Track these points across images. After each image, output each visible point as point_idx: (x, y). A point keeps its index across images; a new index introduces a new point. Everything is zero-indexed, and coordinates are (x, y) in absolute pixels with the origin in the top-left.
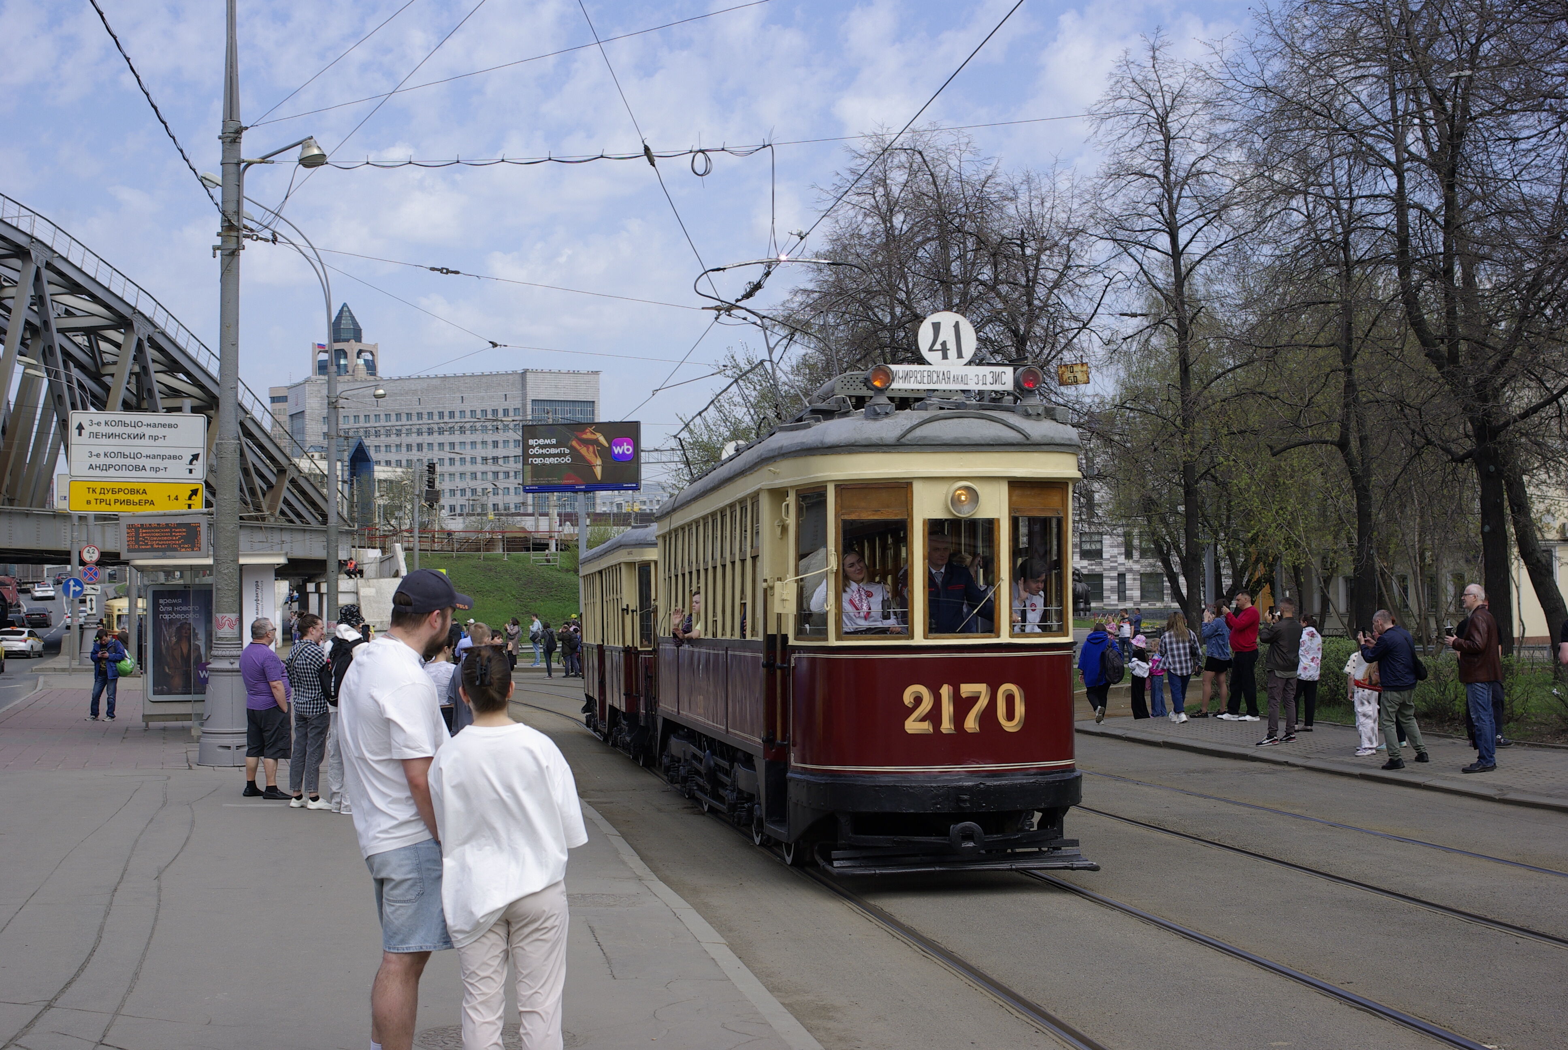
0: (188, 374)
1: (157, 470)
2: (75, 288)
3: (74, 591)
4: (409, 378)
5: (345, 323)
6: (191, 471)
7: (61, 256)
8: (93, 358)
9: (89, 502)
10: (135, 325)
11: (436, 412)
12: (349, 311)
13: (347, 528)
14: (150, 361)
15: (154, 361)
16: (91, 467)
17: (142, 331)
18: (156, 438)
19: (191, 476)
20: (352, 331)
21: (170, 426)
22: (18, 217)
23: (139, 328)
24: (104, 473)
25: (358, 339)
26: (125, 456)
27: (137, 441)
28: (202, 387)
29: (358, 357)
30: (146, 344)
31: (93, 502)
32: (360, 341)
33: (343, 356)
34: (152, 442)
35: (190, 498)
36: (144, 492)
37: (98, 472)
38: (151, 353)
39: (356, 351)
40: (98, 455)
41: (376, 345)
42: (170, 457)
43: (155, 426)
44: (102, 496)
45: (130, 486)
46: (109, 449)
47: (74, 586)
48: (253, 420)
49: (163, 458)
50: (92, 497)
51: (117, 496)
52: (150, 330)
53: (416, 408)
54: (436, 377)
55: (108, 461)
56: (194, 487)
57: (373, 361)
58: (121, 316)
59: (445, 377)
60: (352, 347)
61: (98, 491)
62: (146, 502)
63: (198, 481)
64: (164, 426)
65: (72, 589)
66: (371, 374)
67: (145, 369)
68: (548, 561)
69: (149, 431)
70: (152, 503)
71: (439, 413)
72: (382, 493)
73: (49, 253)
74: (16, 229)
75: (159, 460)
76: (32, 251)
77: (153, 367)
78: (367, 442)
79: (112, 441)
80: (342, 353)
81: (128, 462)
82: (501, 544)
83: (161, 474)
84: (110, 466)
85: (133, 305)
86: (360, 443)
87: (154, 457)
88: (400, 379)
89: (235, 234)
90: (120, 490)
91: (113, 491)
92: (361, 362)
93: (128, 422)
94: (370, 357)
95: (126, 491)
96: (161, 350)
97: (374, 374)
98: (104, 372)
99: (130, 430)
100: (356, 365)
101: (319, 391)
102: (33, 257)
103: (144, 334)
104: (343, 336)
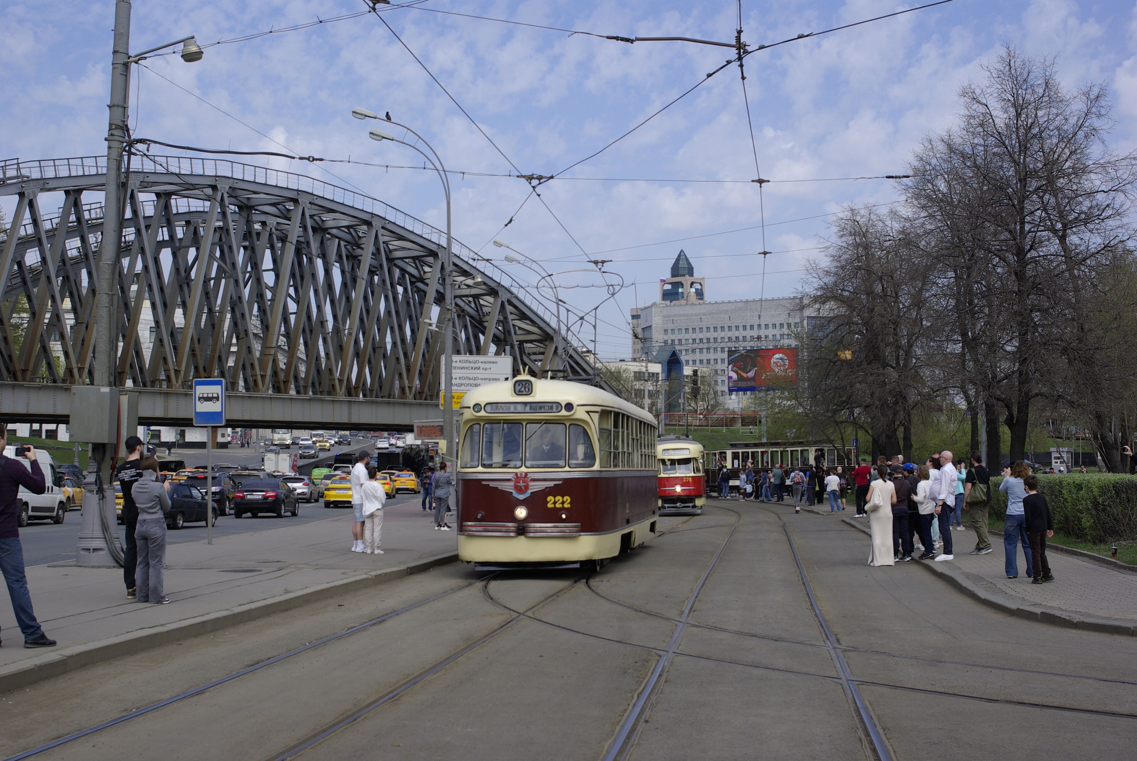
0: (532, 321)
2: (463, 273)
4: (723, 302)
5: (682, 264)
7: (455, 255)
8: (477, 311)
10: (500, 293)
11: (741, 325)
12: (685, 255)
14: (508, 313)
15: (511, 313)
17: (504, 296)
18: (486, 369)
20: (687, 269)
21: (493, 363)
22: (431, 233)
23: (502, 295)
24: (459, 388)
25: (691, 274)
26: (469, 379)
27: (476, 371)
28: (540, 328)
29: (691, 287)
30: (506, 303)
32: (692, 276)
34: (484, 371)
37: (456, 388)
38: (509, 308)
39: (689, 283)
40: (456, 378)
41: (703, 279)
42: (492, 379)
43: (485, 362)
44: (458, 400)
46: (461, 375)
49: (489, 379)
50: (453, 401)
52: (509, 296)
53: (727, 323)
54: (741, 301)
55: (461, 382)
57: (701, 290)
58: (492, 289)
59: (747, 301)
60: (686, 280)
61: (456, 397)
64: (490, 362)
66: (700, 299)
67: (506, 318)
69: (482, 366)
71: (743, 326)
74: (430, 241)
75: (487, 381)
76: (439, 253)
77: (510, 317)
78: (679, 349)
79: (463, 371)
80: (681, 284)
81: (471, 382)
84: (462, 384)
85: (499, 282)
87: (485, 379)
88: (716, 303)
92: (693, 290)
93: (471, 361)
94: (699, 287)
96: (515, 307)
97: (702, 299)
98: (484, 320)
99: (472, 365)
100: (689, 293)
101: (661, 312)
102: (440, 256)
103: (505, 298)
104: (681, 272)
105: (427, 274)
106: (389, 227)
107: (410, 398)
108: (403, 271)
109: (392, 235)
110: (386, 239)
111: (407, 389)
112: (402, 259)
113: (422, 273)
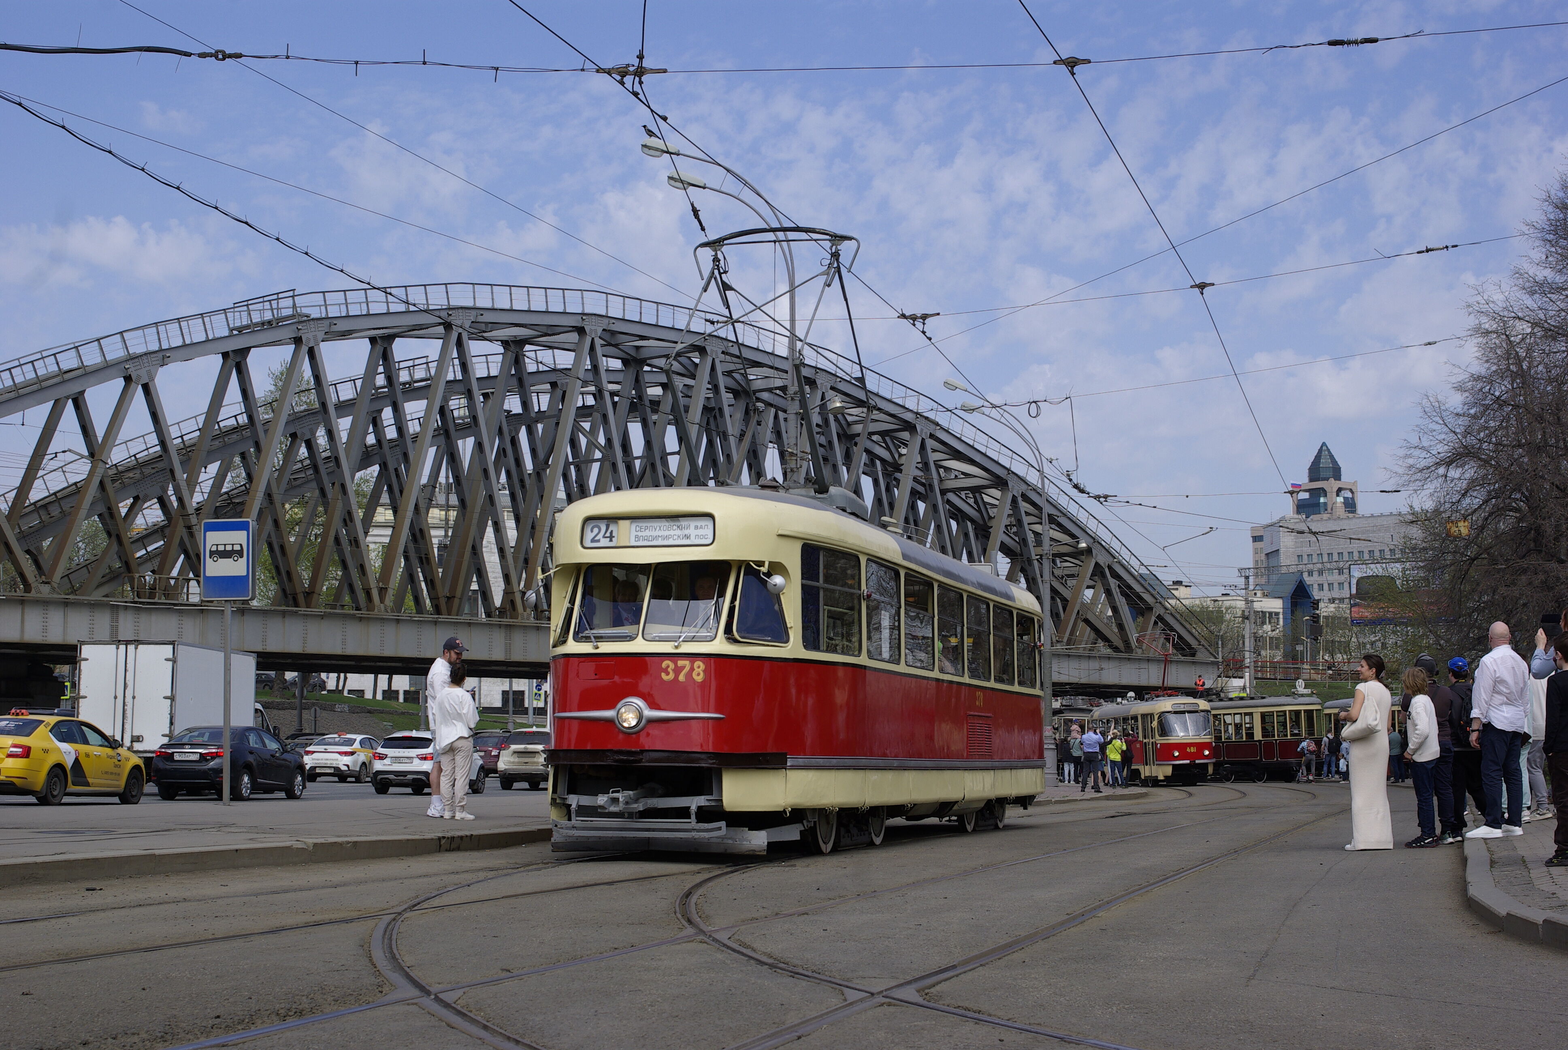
2: (958, 455)
4: (1382, 515)
5: (1325, 462)
10: (1010, 484)
11: (1408, 549)
12: (1328, 450)
13: (1213, 659)
14: (1024, 515)
20: (1331, 470)
22: (905, 397)
23: (1013, 487)
25: (1337, 477)
29: (1338, 495)
32: (1340, 480)
33: (1322, 495)
39: (1335, 489)
41: (1356, 483)
53: (1388, 545)
57: (1353, 499)
60: (1331, 485)
67: (1020, 522)
71: (1412, 549)
73: (933, 426)
74: (906, 408)
76: (917, 425)
80: (1323, 492)
85: (1008, 466)
86: (1301, 582)
88: (1372, 516)
92: (1340, 500)
94: (1349, 495)
96: (1033, 504)
97: (1352, 511)
98: (989, 524)
100: (1335, 503)
102: (918, 430)
103: (1018, 492)
104: (1323, 475)
105: (903, 458)
106: (839, 385)
109: (848, 399)
112: (866, 435)
113: (896, 456)
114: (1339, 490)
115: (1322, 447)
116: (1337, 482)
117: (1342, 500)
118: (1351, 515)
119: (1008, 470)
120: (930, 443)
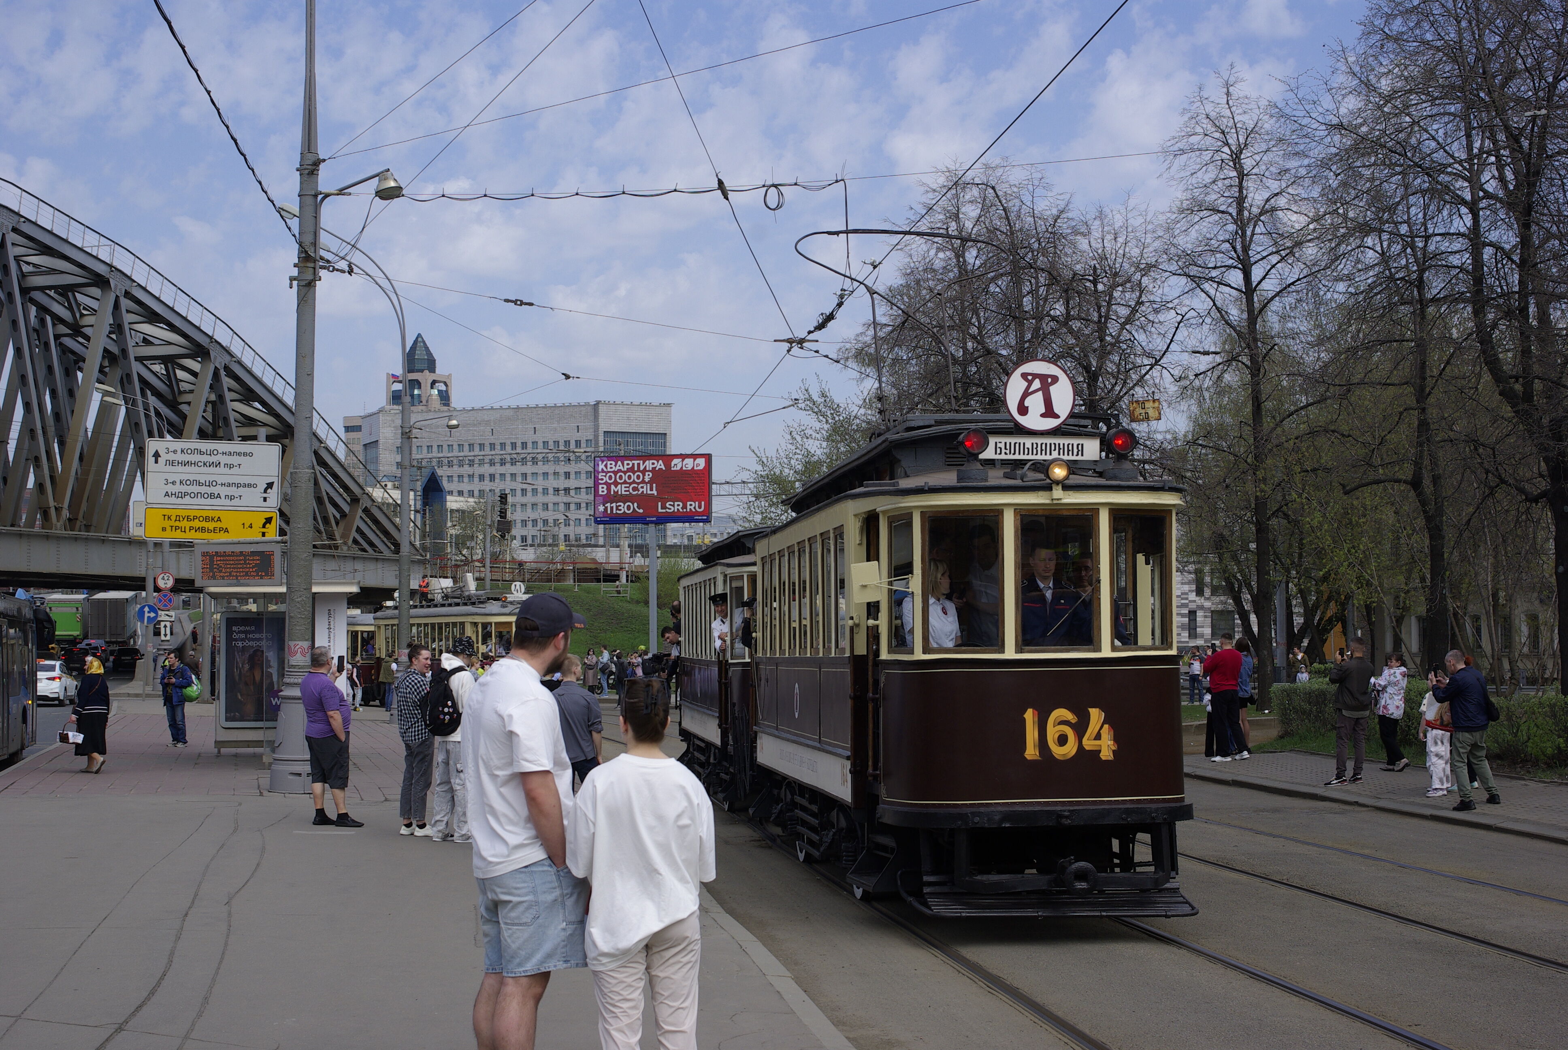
0: (263, 403)
1: (232, 498)
2: (153, 317)
3: (149, 617)
4: (482, 409)
5: (420, 354)
6: (265, 499)
7: (139, 285)
8: (170, 386)
9: (164, 529)
10: (212, 354)
11: (508, 443)
12: (424, 342)
13: (419, 557)
14: (226, 390)
15: (230, 390)
16: (167, 494)
17: (218, 360)
18: (231, 466)
19: (265, 504)
20: (426, 362)
21: (245, 454)
22: (98, 246)
23: (215, 358)
24: (179, 501)
25: (432, 369)
26: (200, 484)
27: (212, 470)
28: (277, 416)
29: (432, 388)
30: (223, 373)
31: (169, 529)
32: (434, 372)
33: (416, 386)
34: (227, 470)
35: (264, 526)
36: (219, 519)
37: (173, 500)
38: (227, 382)
39: (430, 382)
40: (174, 483)
41: (450, 375)
42: (245, 486)
43: (230, 454)
45: (205, 514)
46: (185, 477)
47: (149, 612)
48: (327, 449)
49: (238, 486)
50: (167, 524)
51: (192, 524)
52: (227, 358)
53: (489, 439)
54: (509, 408)
55: (184, 488)
56: (268, 515)
57: (447, 391)
58: (199, 346)
59: (518, 408)
60: (425, 377)
61: (173, 518)
62: (221, 529)
63: (273, 510)
64: (239, 454)
65: (147, 615)
66: (445, 405)
67: (221, 397)
68: (619, 592)
69: (224, 460)
70: (226, 531)
71: (512, 443)
72: (455, 523)
73: (128, 282)
74: (96, 258)
75: (234, 489)
76: (111, 280)
77: (229, 396)
78: (440, 472)
79: (188, 469)
80: (416, 383)
81: (203, 489)
82: (572, 575)
83: (236, 502)
84: (186, 494)
85: (211, 334)
86: (433, 473)
87: (229, 485)
88: (473, 409)
89: (312, 265)
90: (195, 517)
91: (188, 518)
93: (203, 450)
94: (443, 388)
95: (201, 519)
96: (237, 378)
97: (448, 405)
98: (181, 400)
99: (205, 458)
100: (430, 395)
101: (393, 421)
102: (112, 285)
103: (220, 363)
104: (418, 366)
105: (86, 318)
106: (26, 228)
107: (58, 527)
108: (43, 309)
109: (31, 244)
110: (19, 251)
111: (53, 512)
112: (42, 289)
113: (78, 315)
114: (434, 383)
115: (417, 338)
116: (432, 374)
117: (436, 393)
118: (446, 408)
119: (211, 338)
120: (125, 303)
